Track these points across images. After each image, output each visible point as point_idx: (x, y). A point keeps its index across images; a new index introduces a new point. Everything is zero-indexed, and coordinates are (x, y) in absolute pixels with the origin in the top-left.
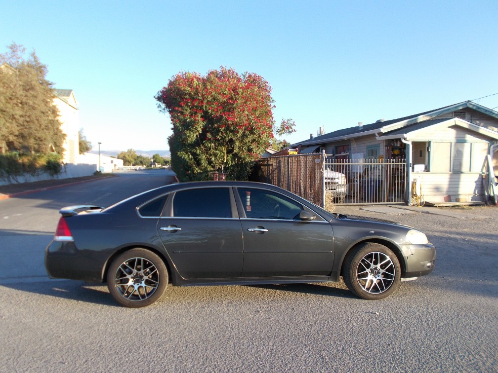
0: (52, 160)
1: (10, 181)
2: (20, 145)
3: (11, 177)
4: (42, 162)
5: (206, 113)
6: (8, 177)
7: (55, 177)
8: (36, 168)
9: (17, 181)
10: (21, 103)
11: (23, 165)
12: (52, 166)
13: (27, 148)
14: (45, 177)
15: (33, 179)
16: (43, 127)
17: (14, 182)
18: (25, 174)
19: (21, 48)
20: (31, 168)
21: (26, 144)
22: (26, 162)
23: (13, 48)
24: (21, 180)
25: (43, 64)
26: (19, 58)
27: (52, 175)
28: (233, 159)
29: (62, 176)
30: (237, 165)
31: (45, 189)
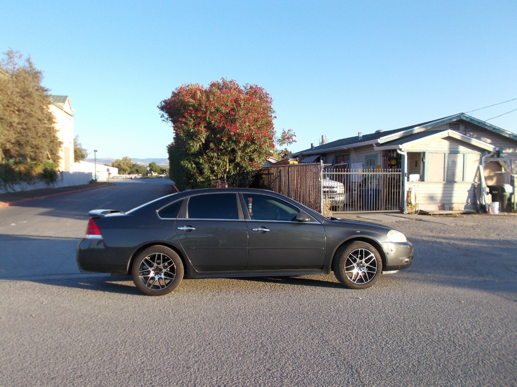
0: (49, 168)
1: (6, 189)
2: (17, 153)
3: (7, 185)
4: (39, 170)
5: (209, 123)
6: (5, 185)
7: (51, 186)
8: (33, 177)
9: (14, 190)
10: (18, 111)
11: (20, 173)
12: (48, 175)
13: (24, 156)
14: (41, 185)
15: (29, 188)
16: (40, 134)
17: (10, 190)
18: (21, 182)
19: (18, 54)
20: (27, 177)
21: (22, 152)
22: (23, 170)
23: (10, 55)
24: (18, 188)
25: (39, 70)
26: (16, 64)
27: (48, 183)
28: (235, 168)
29: (57, 185)
30: (239, 174)
31: (43, 197)
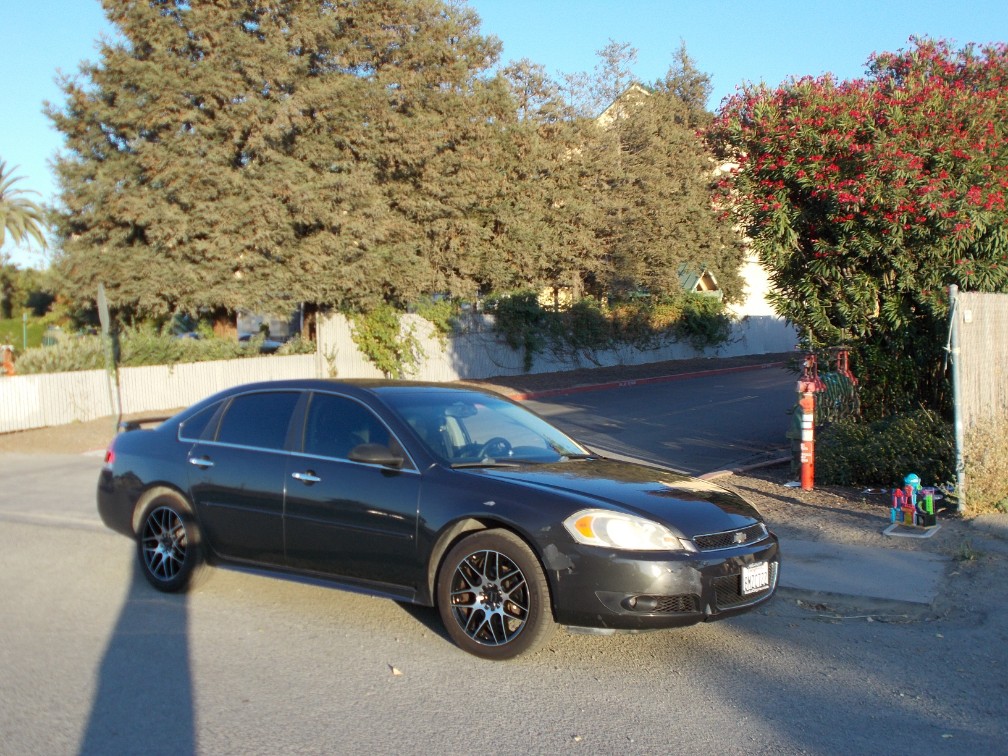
0: (696, 310)
1: (577, 361)
2: (610, 278)
3: (581, 352)
4: (664, 316)
5: (792, 184)
6: (574, 353)
7: (709, 353)
8: (652, 332)
9: (596, 363)
10: (609, 182)
11: (616, 323)
12: (694, 325)
13: (628, 284)
14: (680, 351)
15: (641, 358)
16: (665, 232)
17: (587, 364)
18: (618, 346)
19: (628, 50)
20: (638, 331)
21: (625, 274)
23: (611, 55)
24: (607, 359)
26: (622, 75)
27: (698, 347)
28: (903, 309)
29: (727, 351)
